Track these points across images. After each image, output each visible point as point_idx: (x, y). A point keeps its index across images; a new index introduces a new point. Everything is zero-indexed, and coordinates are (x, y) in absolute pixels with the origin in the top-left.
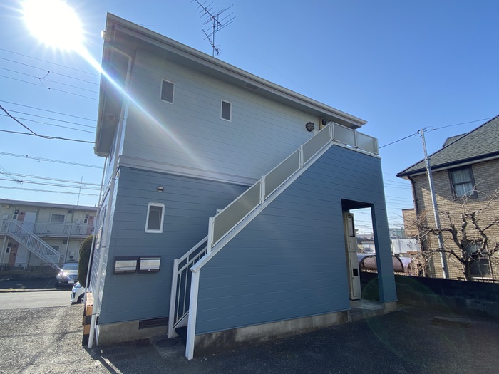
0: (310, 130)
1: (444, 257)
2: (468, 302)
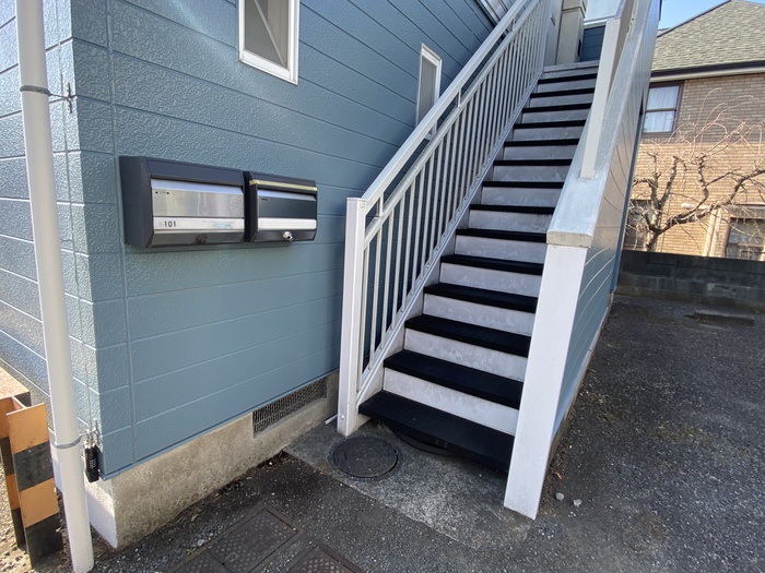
2: (710, 286)
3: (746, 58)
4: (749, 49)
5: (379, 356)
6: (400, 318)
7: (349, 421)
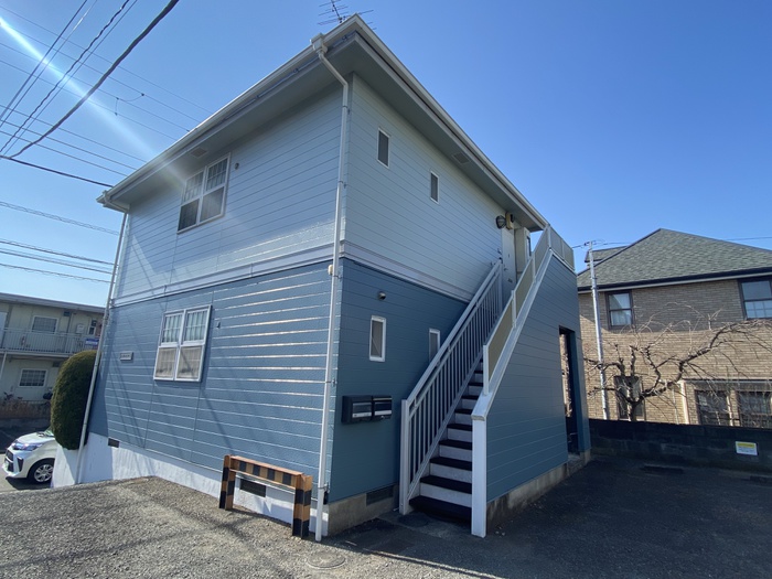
0: (499, 227)
1: (606, 396)
3: (669, 275)
4: (671, 269)
5: (418, 477)
6: (427, 458)
7: (405, 508)
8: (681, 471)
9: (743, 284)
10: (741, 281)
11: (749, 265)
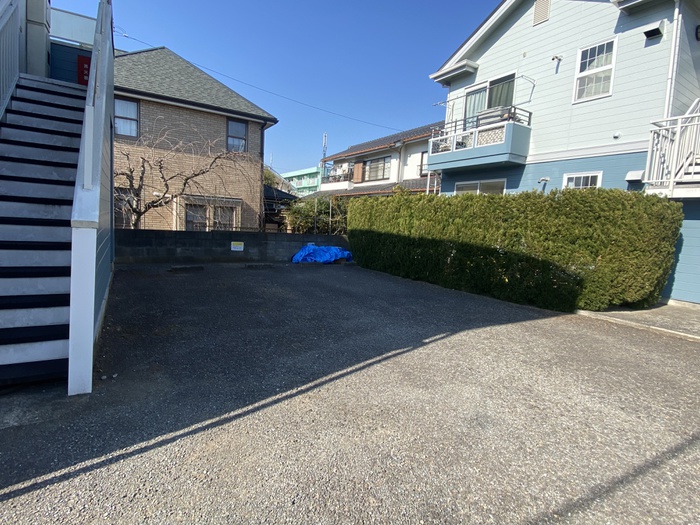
4: (179, 90)
8: (202, 268)
9: (230, 122)
10: (229, 118)
11: (236, 107)
